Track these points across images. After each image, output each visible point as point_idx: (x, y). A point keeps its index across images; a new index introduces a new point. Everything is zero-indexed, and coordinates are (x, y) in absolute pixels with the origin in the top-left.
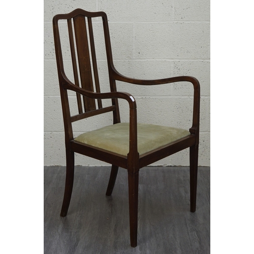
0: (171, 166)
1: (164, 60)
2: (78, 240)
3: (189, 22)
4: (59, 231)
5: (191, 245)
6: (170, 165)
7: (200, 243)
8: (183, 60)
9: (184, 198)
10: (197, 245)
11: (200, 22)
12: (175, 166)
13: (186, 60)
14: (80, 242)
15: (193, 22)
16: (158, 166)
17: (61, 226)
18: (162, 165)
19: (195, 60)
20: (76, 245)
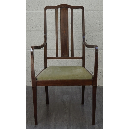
1: (80, 31)
3: (93, 11)
8: (90, 31)
9: (90, 103)
11: (98, 11)
13: (91, 31)
15: (95, 11)
19: (96, 31)
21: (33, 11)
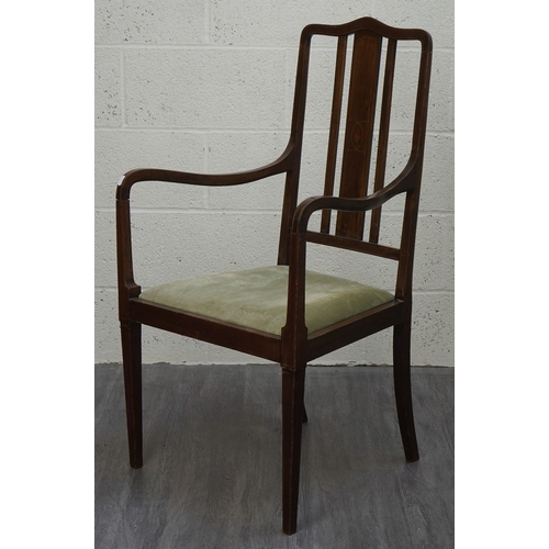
0: (365, 365)
2: (163, 523)
4: (122, 503)
5: (409, 534)
6: (363, 362)
7: (428, 530)
10: (421, 533)
12: (374, 366)
14: (167, 528)
16: (337, 366)
17: (125, 494)
18: (346, 363)
20: (159, 533)
21: (155, 47)
